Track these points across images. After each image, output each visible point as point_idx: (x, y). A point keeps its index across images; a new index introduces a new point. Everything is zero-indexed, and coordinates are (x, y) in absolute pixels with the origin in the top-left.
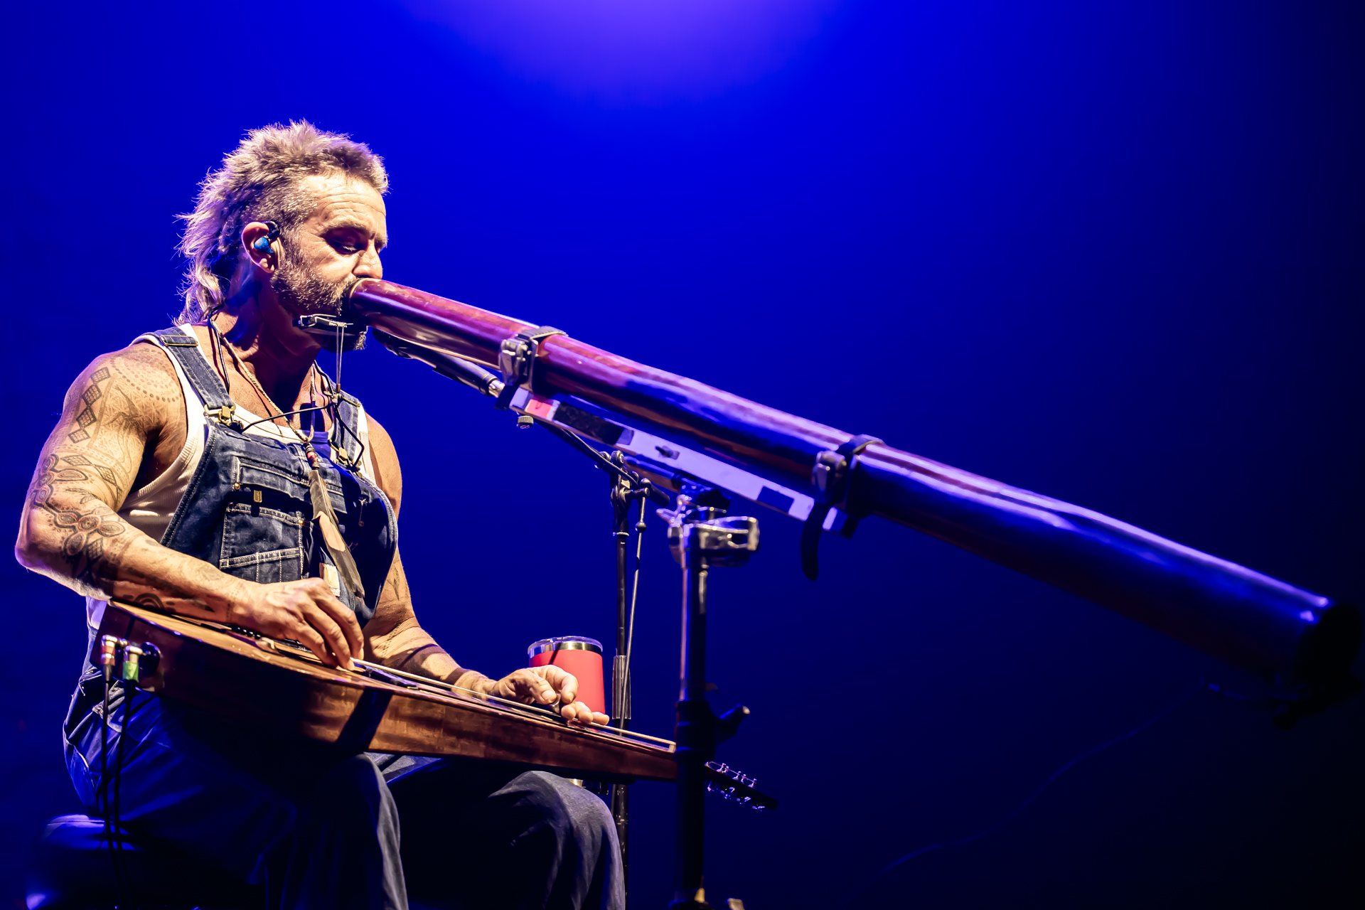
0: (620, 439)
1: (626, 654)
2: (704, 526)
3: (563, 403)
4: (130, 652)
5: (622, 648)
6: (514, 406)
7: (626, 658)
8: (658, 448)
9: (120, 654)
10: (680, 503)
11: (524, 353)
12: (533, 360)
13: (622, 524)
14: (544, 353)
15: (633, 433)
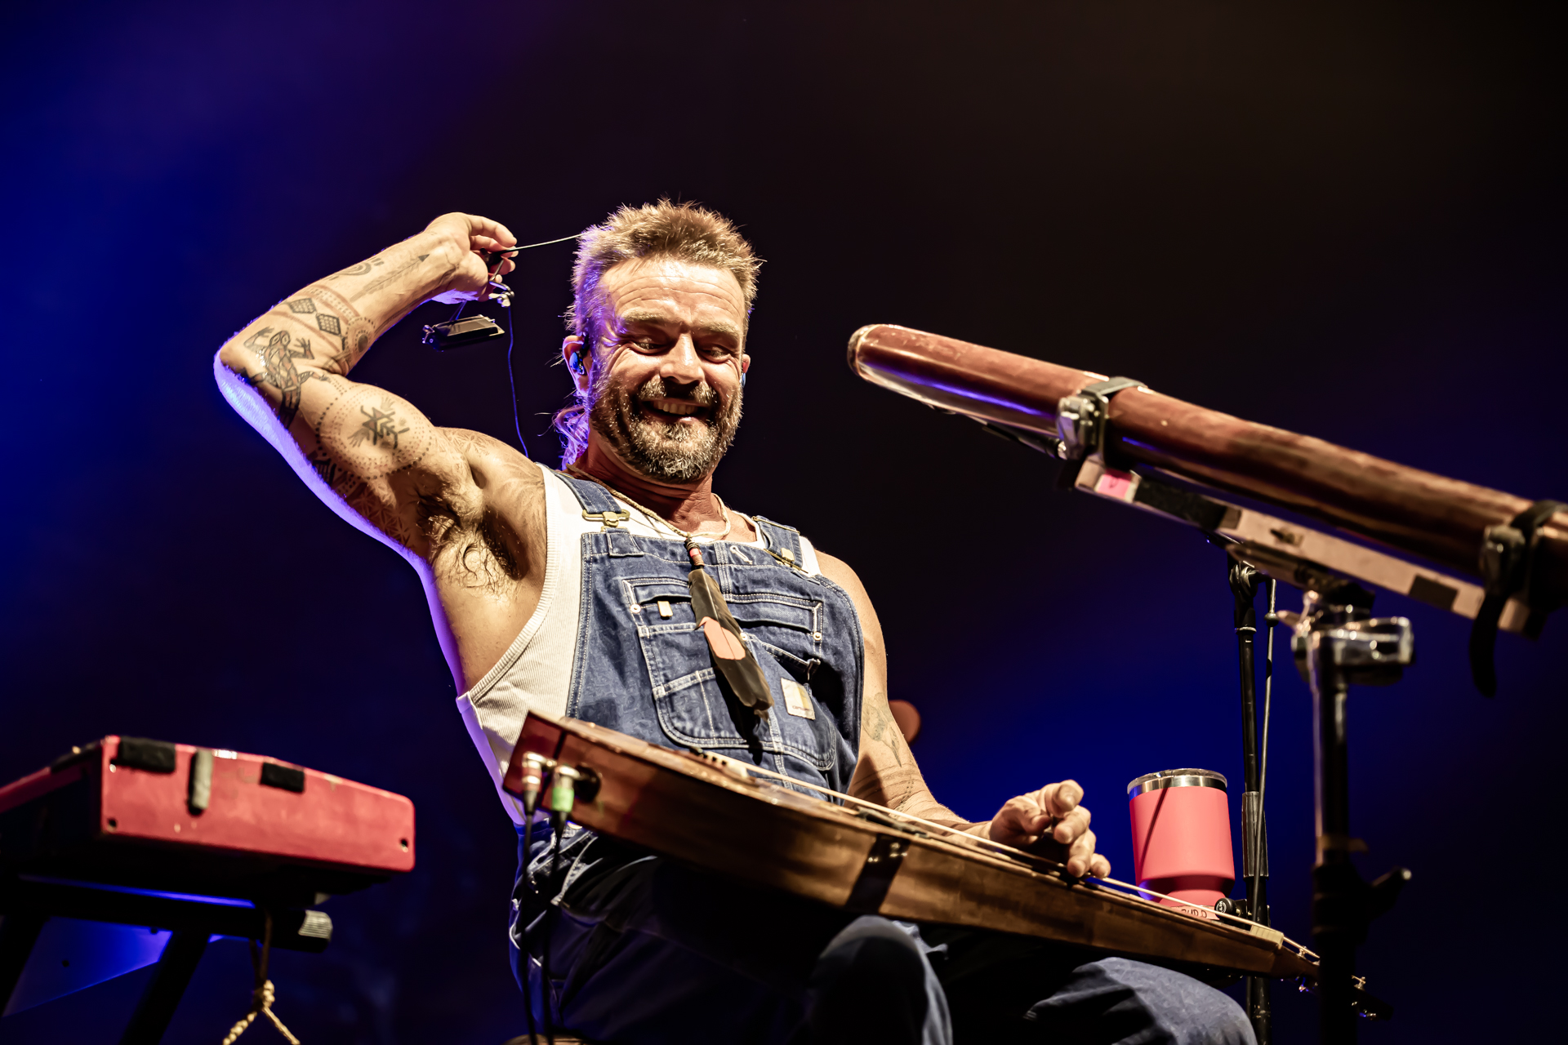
0: (1224, 522)
1: (1258, 790)
2: (1340, 633)
3: (1145, 478)
4: (561, 775)
5: (1253, 781)
6: (1081, 485)
7: (1260, 794)
8: (1274, 532)
9: (548, 778)
10: (1307, 603)
11: (1090, 415)
12: (1103, 424)
13: (1246, 617)
14: (1117, 413)
15: (1239, 514)
